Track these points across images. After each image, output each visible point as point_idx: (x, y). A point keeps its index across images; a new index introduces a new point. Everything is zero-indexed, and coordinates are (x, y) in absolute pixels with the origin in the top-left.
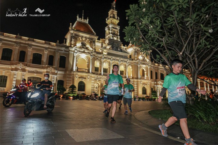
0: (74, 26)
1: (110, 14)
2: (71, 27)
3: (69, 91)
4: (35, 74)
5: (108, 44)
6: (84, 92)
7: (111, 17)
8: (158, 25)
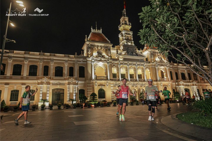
0: (89, 38)
1: (121, 21)
2: (86, 38)
3: (90, 99)
4: (58, 86)
5: (122, 49)
6: (104, 99)
7: (123, 24)
8: (175, 22)
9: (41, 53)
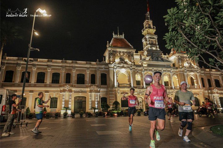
0: (110, 44)
1: (145, 25)
2: (108, 44)
3: (112, 107)
4: (81, 94)
5: (146, 55)
7: (146, 28)
8: (206, 23)
9: (64, 60)
